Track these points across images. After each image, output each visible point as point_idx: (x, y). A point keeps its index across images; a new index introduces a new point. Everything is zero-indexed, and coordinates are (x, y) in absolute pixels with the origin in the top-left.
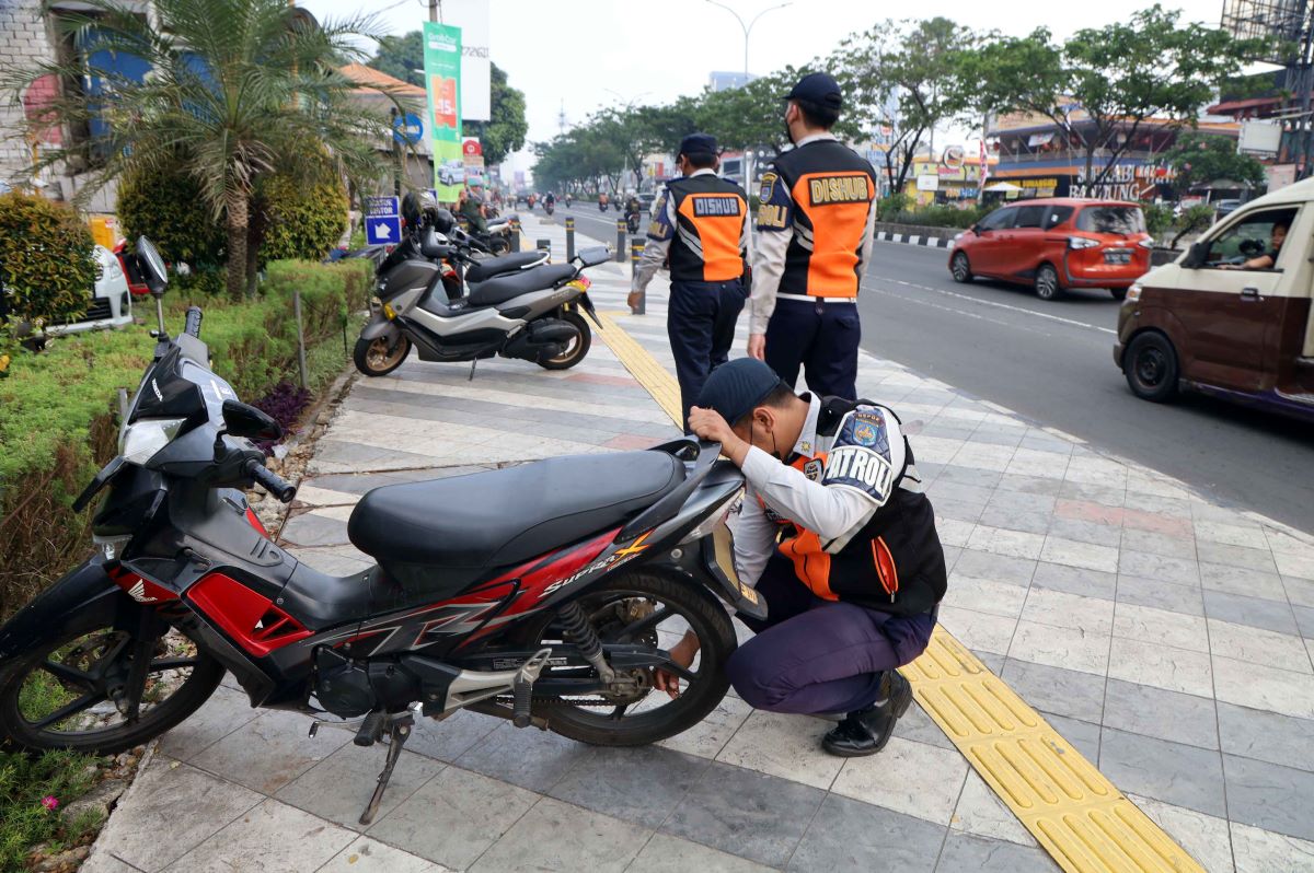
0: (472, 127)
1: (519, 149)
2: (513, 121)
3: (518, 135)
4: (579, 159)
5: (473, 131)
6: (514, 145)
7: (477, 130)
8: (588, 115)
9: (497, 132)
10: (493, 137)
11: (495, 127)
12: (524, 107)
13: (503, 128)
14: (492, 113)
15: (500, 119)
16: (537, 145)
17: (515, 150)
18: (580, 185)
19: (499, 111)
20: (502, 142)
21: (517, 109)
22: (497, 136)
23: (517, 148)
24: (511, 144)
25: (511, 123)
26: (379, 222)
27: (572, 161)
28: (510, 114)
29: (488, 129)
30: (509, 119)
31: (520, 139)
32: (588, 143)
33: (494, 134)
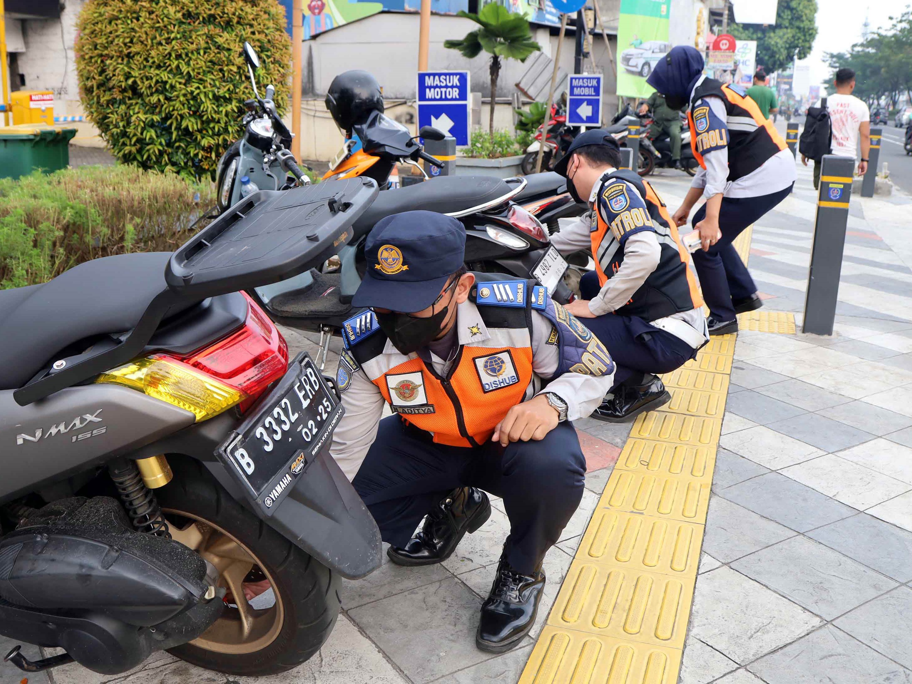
0: (755, 32)
1: (805, 56)
2: (802, 25)
3: (805, 41)
4: (876, 71)
5: (755, 36)
6: (800, 52)
7: (759, 35)
8: (891, 18)
9: (781, 38)
10: (777, 43)
11: (780, 32)
12: (815, 10)
13: (789, 33)
14: (779, 15)
15: (786, 23)
16: (832, 56)
17: (800, 58)
18: (876, 102)
19: (787, 14)
20: (787, 49)
21: (807, 12)
22: (780, 42)
23: (803, 55)
24: (797, 51)
25: (799, 28)
26: (437, 111)
27: (868, 72)
28: (799, 18)
29: (772, 35)
30: (797, 23)
31: (807, 45)
32: (887, 52)
33: (778, 40)
